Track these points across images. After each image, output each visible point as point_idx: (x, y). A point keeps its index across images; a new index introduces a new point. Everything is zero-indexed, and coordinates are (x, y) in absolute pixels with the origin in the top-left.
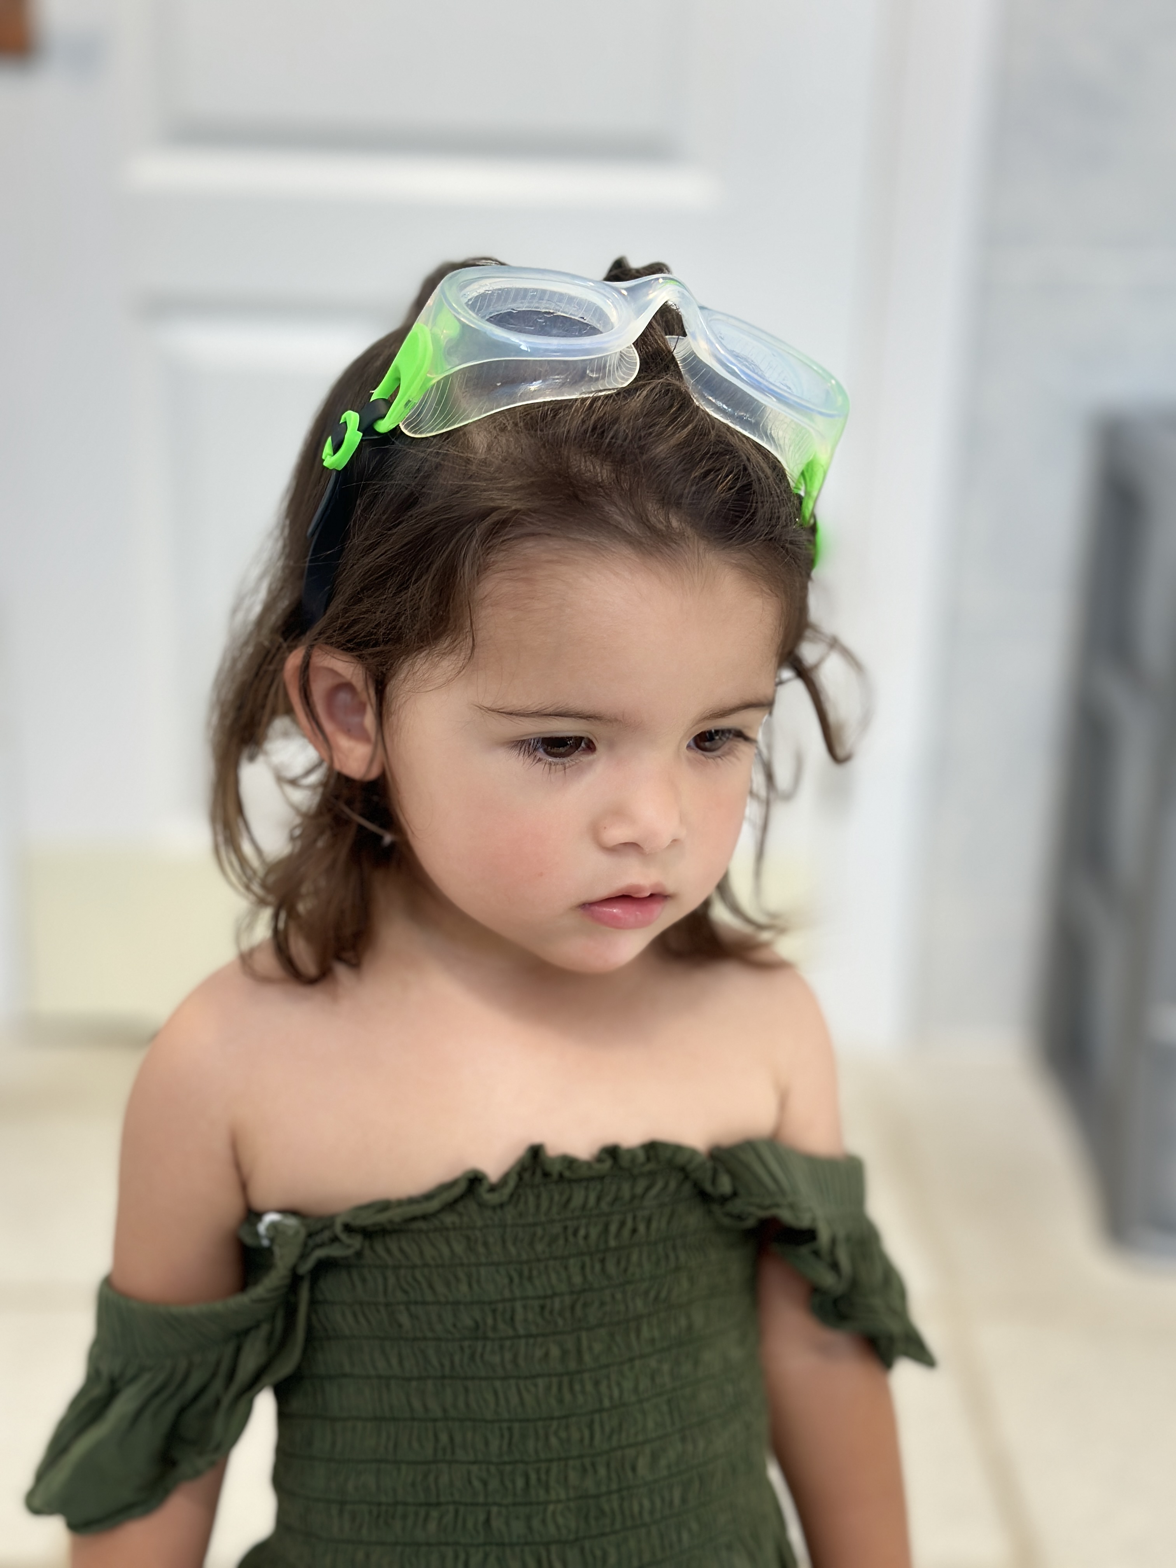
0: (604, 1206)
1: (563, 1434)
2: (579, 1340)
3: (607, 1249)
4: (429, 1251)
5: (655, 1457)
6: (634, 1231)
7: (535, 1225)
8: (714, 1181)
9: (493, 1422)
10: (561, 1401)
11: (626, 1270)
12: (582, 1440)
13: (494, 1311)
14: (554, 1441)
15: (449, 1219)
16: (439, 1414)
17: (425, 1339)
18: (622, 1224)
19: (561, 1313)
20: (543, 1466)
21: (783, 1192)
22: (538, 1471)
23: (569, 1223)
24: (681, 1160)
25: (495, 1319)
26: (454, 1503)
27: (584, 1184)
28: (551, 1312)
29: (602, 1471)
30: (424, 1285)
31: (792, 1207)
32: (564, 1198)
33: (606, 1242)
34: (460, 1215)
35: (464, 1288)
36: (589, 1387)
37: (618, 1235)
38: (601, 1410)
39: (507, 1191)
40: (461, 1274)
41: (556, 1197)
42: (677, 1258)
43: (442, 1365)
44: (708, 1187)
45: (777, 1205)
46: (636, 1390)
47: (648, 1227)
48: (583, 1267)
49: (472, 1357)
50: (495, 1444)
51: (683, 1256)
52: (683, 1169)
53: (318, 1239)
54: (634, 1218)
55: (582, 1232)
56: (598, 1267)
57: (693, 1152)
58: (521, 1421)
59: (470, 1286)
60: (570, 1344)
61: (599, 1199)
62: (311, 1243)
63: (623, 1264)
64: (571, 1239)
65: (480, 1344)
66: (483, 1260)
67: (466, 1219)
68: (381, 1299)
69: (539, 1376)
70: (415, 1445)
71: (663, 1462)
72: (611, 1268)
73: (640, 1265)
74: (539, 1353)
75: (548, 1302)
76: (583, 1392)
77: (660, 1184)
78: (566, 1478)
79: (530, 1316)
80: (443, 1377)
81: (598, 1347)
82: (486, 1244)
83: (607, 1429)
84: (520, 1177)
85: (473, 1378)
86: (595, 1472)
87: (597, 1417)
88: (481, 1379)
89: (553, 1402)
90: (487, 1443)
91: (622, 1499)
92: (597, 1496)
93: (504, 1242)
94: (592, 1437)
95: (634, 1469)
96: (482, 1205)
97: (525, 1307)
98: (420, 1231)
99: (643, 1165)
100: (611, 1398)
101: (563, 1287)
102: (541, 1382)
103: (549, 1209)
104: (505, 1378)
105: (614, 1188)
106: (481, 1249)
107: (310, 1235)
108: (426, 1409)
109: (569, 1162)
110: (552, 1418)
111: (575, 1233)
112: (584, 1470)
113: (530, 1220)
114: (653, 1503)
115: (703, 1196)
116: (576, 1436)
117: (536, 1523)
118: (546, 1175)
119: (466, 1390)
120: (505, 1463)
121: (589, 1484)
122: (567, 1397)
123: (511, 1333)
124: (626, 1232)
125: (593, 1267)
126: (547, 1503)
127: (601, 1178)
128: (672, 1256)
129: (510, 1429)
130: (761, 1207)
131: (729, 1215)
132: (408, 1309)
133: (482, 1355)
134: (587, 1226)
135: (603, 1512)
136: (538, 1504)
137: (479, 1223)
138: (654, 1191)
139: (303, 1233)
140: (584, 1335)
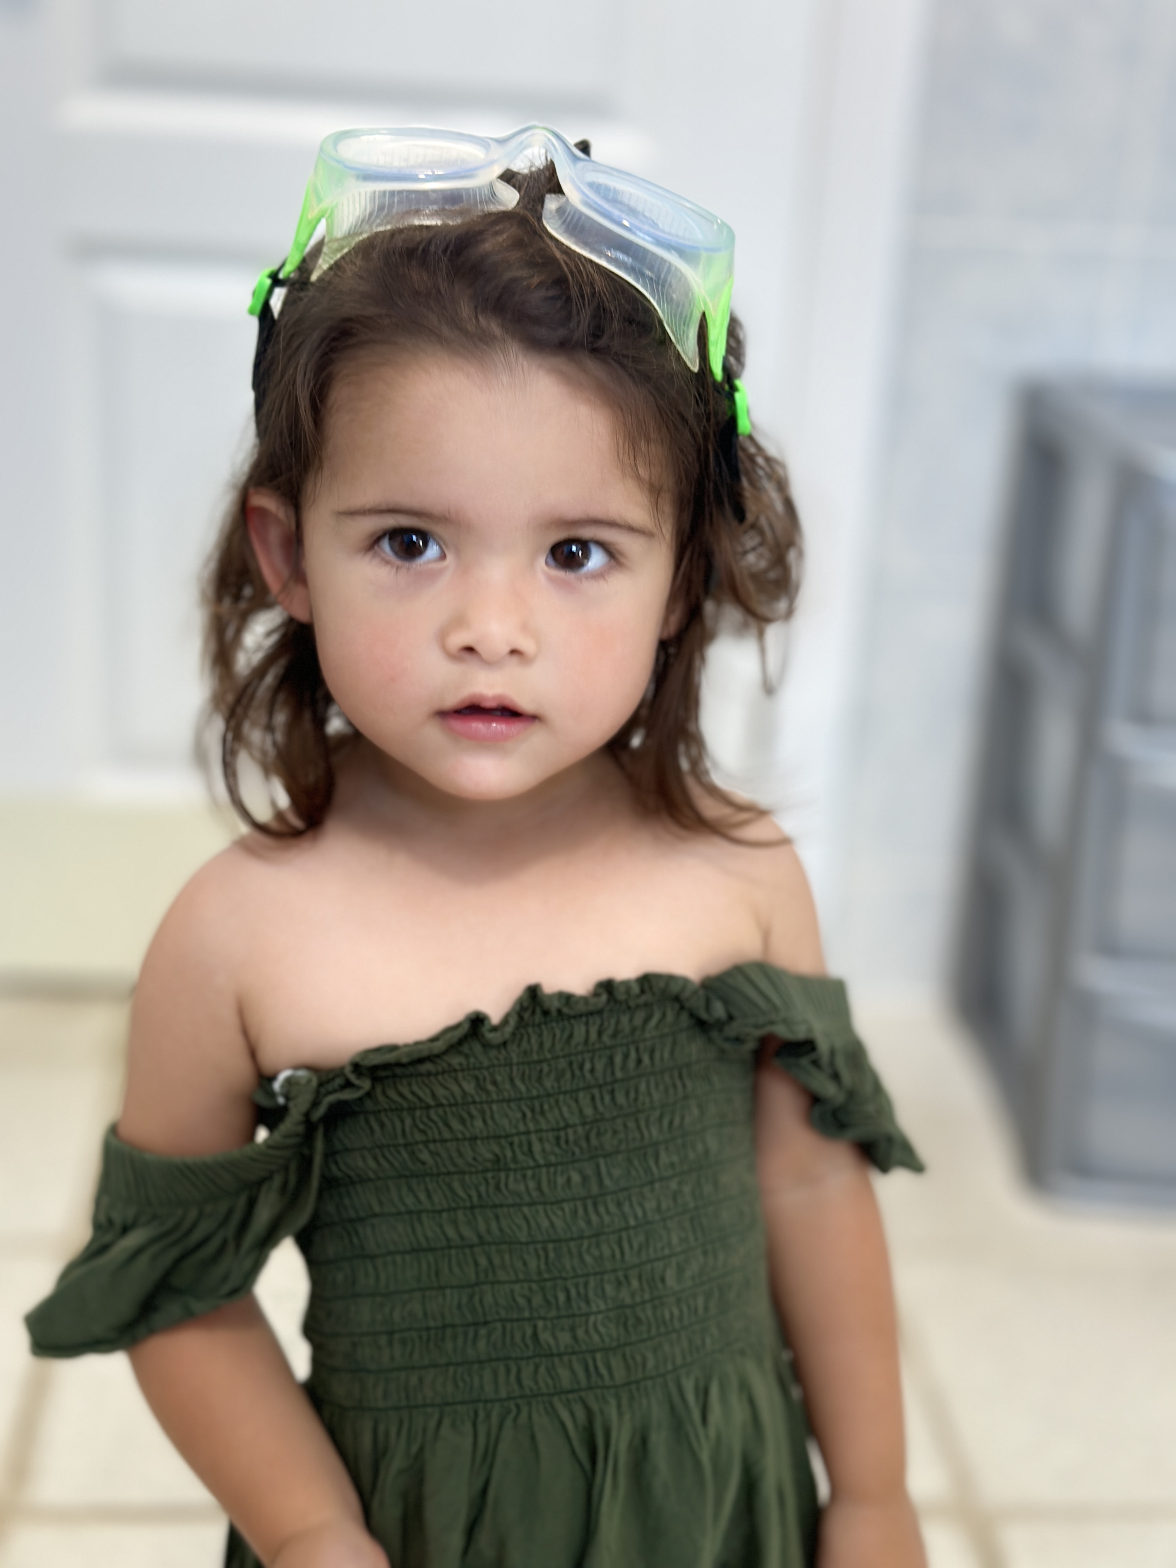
0: (606, 1039)
1: (596, 1253)
2: (598, 1167)
3: (616, 1081)
4: (440, 1092)
5: (680, 1270)
6: (639, 1061)
7: (540, 1062)
8: (708, 1007)
9: (527, 1244)
10: (589, 1222)
11: (636, 1099)
12: (613, 1256)
13: (511, 1144)
14: (588, 1259)
15: (456, 1060)
16: (475, 1240)
17: (449, 1173)
18: (626, 1056)
19: (576, 1143)
20: (581, 1280)
21: (776, 1008)
22: (577, 1286)
23: (573, 1058)
24: (674, 989)
25: (513, 1151)
26: (502, 1320)
27: (584, 1019)
28: (567, 1142)
29: (635, 1283)
30: (441, 1125)
31: (785, 1021)
32: (566, 1035)
33: (613, 1073)
34: (467, 1056)
35: (479, 1123)
36: (613, 1208)
37: (624, 1067)
38: (627, 1228)
39: (509, 1029)
40: (474, 1112)
41: (558, 1032)
42: (684, 1086)
43: (470, 1197)
44: (704, 1016)
45: (772, 1023)
46: (658, 1209)
47: (652, 1057)
48: (593, 1099)
49: (498, 1188)
50: (533, 1264)
51: (689, 1084)
52: (677, 999)
53: (330, 1087)
54: (637, 1050)
55: (588, 1066)
56: (607, 1099)
57: (685, 981)
58: (554, 1241)
59: (485, 1121)
60: (589, 1171)
61: (600, 1034)
62: (323, 1090)
63: (632, 1095)
64: (577, 1073)
65: (503, 1175)
66: (495, 1097)
67: (472, 1060)
68: (401, 1141)
69: (563, 1201)
70: (456, 1270)
71: (688, 1274)
72: (621, 1099)
73: (649, 1094)
74: (560, 1180)
75: (562, 1134)
76: (608, 1212)
77: (657, 1016)
78: (603, 1291)
79: (547, 1146)
80: (472, 1207)
81: (617, 1172)
82: (495, 1083)
83: (635, 1245)
84: (521, 1017)
85: (501, 1206)
86: (629, 1283)
87: (624, 1235)
88: (509, 1206)
89: (582, 1224)
90: (525, 1264)
91: (654, 1307)
92: (632, 1307)
93: (512, 1080)
94: (622, 1253)
95: (663, 1280)
96: (487, 1046)
97: (541, 1140)
98: (429, 1074)
99: (638, 996)
100: (636, 1217)
101: (575, 1120)
102: (566, 1206)
103: (553, 1045)
104: (532, 1204)
105: (613, 1022)
106: (490, 1087)
107: (321, 1085)
108: (462, 1237)
109: (567, 998)
110: (582, 1238)
111: (581, 1067)
112: (619, 1283)
113: (535, 1057)
114: (681, 1311)
115: (701, 1025)
116: (606, 1252)
117: (580, 1333)
118: (546, 1013)
119: (497, 1217)
120: (545, 1280)
121: (625, 1295)
122: (594, 1219)
123: (532, 1163)
124: (631, 1063)
125: (602, 1098)
126: (588, 1315)
127: (600, 1012)
128: (679, 1084)
129: (545, 1250)
130: (757, 1026)
131: (727, 1039)
132: (427, 1147)
133: (506, 1185)
134: (592, 1060)
135: (638, 1320)
136: (581, 1315)
137: (486, 1063)
138: (653, 1022)
139: (315, 1083)
140: (601, 1161)
